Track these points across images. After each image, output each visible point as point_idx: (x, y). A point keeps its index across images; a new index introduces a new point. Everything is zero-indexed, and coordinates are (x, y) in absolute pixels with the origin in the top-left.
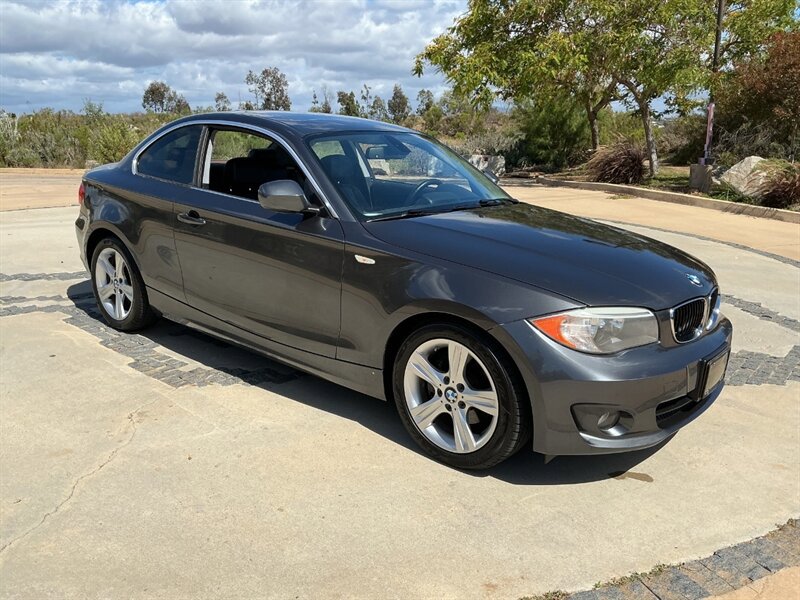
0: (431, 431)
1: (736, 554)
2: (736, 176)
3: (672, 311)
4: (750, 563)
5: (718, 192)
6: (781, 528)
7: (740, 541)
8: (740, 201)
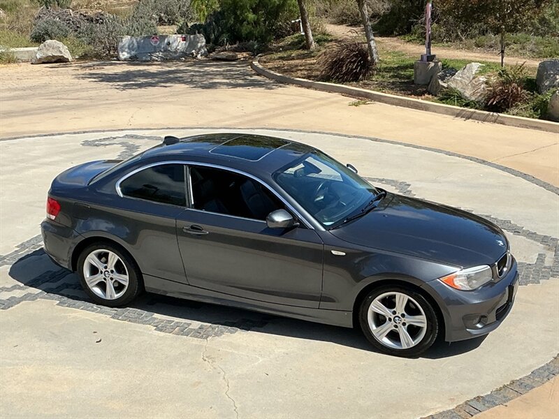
0: (386, 341)
1: (541, 371)
2: (461, 81)
3: (496, 263)
4: (547, 373)
5: (449, 96)
6: (555, 358)
7: (541, 366)
8: (467, 105)
